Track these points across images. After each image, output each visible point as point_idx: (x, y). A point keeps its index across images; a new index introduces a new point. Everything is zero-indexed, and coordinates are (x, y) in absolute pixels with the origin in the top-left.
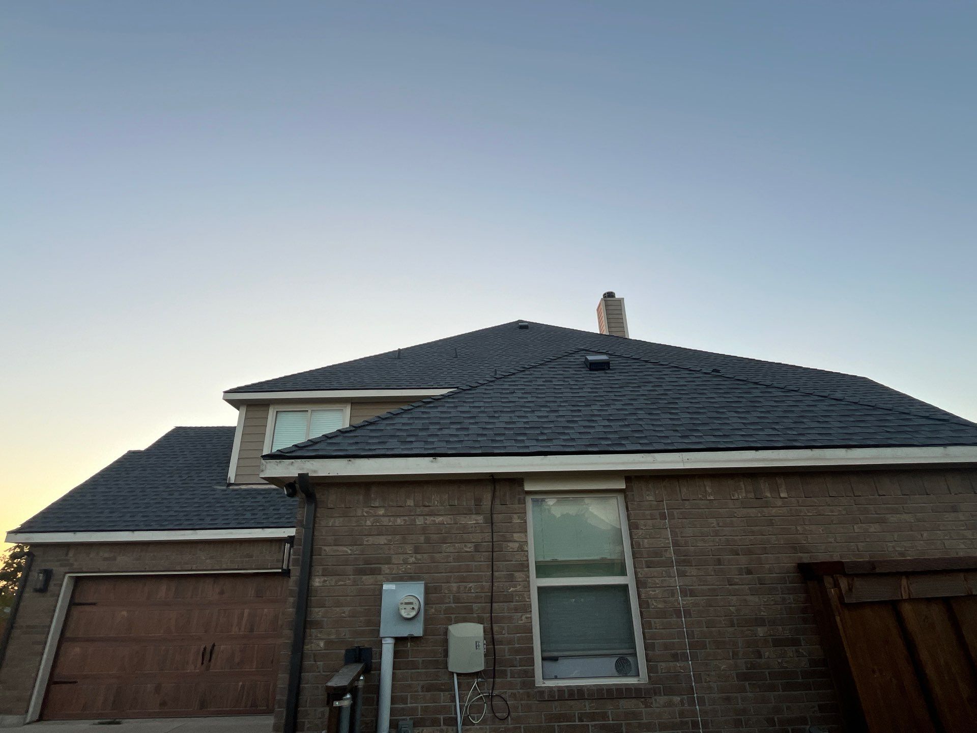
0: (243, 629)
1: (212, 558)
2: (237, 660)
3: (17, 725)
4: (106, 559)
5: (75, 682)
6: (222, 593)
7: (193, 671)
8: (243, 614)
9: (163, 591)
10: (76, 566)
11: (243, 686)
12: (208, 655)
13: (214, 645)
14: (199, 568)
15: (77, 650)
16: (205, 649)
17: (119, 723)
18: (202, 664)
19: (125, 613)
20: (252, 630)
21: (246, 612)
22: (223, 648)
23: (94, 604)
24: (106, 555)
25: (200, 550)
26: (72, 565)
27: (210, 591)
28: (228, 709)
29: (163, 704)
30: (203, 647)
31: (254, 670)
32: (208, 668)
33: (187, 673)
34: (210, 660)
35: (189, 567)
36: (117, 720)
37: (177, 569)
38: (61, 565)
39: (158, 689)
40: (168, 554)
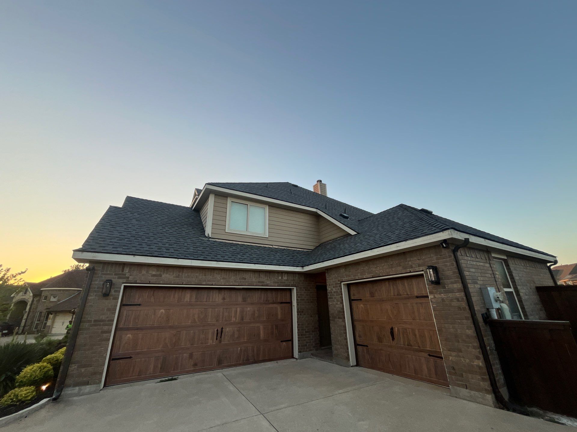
0: (237, 319)
1: (224, 278)
2: (236, 336)
3: (95, 392)
4: (154, 276)
5: (131, 357)
6: (224, 299)
7: (212, 344)
8: (237, 310)
9: (188, 297)
10: (131, 278)
11: (241, 350)
12: (220, 334)
13: (222, 328)
14: (216, 284)
15: (129, 335)
16: (217, 330)
17: (175, 379)
18: (217, 339)
19: (163, 311)
20: (242, 319)
21: (238, 309)
22: (228, 330)
23: (140, 305)
24: (154, 273)
25: (217, 274)
26: (128, 278)
27: (217, 298)
28: (234, 363)
29: (195, 365)
30: (216, 330)
31: (245, 340)
32: (220, 341)
33: (208, 345)
34: (221, 337)
35: (210, 283)
36: (175, 377)
37: (203, 284)
38: (119, 278)
39: (191, 356)
40: (197, 275)
